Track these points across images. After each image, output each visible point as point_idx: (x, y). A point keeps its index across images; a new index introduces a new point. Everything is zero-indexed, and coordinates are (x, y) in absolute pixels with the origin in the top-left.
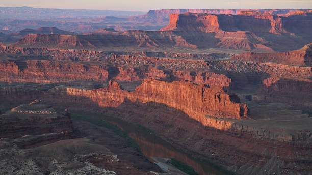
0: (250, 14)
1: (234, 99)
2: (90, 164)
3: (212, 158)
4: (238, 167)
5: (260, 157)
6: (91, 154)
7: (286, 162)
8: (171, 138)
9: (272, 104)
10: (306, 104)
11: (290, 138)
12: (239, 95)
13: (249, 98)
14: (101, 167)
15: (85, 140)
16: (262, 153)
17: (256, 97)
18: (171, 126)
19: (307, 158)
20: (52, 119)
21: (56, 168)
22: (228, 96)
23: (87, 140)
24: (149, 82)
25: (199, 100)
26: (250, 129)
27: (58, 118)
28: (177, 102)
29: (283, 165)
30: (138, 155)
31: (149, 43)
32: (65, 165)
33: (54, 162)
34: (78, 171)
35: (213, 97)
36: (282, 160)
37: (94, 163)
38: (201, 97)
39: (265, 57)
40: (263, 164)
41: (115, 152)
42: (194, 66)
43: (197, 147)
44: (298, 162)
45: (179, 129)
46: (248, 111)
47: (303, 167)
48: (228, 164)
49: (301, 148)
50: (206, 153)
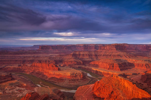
0: (59, 46)
1: (56, 66)
2: (17, 87)
3: (52, 82)
4: (58, 83)
5: (63, 80)
6: (18, 84)
7: (70, 81)
8: (41, 78)
9: (65, 67)
11: (70, 75)
12: (58, 65)
13: (60, 66)
14: (21, 87)
15: (16, 80)
17: (62, 65)
18: (41, 74)
19: (74, 79)
20: (6, 76)
21: (7, 89)
22: (55, 66)
23: (17, 80)
24: (34, 64)
25: (48, 67)
26: (60, 73)
27: (8, 75)
28: (42, 68)
30: (32, 83)
31: (34, 53)
32: (10, 88)
33: (6, 88)
34: (14, 90)
35: (51, 66)
37: (19, 87)
39: (63, 56)
40: (64, 82)
41: (25, 83)
42: (46, 59)
43: (47, 79)
44: (72, 80)
45: (43, 75)
46: (60, 69)
47: (74, 81)
48: (56, 83)
49: (73, 77)
50: (50, 80)
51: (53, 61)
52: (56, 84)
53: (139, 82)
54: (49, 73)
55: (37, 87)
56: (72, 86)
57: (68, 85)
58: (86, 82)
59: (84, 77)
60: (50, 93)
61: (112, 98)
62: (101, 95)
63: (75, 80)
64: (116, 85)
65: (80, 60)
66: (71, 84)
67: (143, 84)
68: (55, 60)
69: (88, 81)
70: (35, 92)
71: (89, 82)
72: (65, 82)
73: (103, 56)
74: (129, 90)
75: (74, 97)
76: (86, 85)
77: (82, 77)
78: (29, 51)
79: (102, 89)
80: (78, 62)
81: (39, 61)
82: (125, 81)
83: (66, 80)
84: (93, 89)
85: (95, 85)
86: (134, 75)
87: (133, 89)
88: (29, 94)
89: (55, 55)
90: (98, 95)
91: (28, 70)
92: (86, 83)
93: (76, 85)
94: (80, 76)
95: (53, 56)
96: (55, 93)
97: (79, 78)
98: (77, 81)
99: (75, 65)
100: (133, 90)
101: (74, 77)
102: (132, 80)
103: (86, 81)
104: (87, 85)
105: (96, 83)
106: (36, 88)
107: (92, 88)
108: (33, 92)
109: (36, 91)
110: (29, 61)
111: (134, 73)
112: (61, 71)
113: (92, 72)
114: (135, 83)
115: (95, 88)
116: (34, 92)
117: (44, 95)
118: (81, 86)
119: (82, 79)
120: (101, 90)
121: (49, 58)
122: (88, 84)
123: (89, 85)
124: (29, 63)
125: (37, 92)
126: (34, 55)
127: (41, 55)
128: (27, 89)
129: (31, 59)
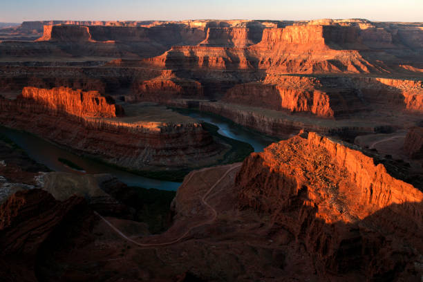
0: (118, 25)
1: (110, 101)
3: (95, 154)
4: (118, 159)
5: (135, 148)
7: (157, 150)
8: (56, 140)
9: (142, 103)
10: (169, 101)
11: (159, 130)
12: (114, 97)
13: (123, 99)
16: (137, 145)
17: (128, 98)
18: (55, 128)
19: (174, 145)
22: (104, 99)
24: (29, 90)
25: (79, 104)
26: (125, 125)
29: (155, 152)
31: (26, 53)
35: (91, 100)
36: (154, 149)
38: (80, 102)
40: (138, 154)
42: (70, 73)
43: (80, 145)
44: (167, 149)
45: (62, 131)
46: (123, 110)
47: (171, 153)
48: (109, 157)
49: (168, 138)
50: (89, 150)
51: (97, 81)
52: (110, 161)
53: (395, 156)
54: (83, 125)
55: (45, 173)
56: (167, 169)
57: (151, 165)
58: (213, 157)
59: (209, 139)
60: (92, 194)
61: (301, 210)
62: (265, 199)
63: (176, 149)
64: (317, 168)
65: (192, 78)
66: (162, 161)
67: (407, 165)
68: (104, 80)
69: (222, 154)
70: (40, 190)
71: (225, 157)
72: (141, 156)
73: (277, 64)
74: (358, 184)
75: (172, 204)
76: (215, 165)
77: (199, 138)
78: (8, 44)
79: (267, 180)
80: (186, 87)
81: (45, 80)
82: (348, 153)
83: (144, 148)
84: (238, 179)
85: (243, 166)
86: (382, 132)
87: (374, 180)
88: (18, 194)
89: (103, 59)
90: (253, 198)
91: (7, 114)
92: (213, 159)
93: (178, 167)
94: (193, 134)
95: (97, 63)
96: (108, 193)
97: (191, 143)
98: (181, 152)
99: (176, 98)
100: (374, 185)
101: (173, 138)
102: (374, 150)
103: (213, 153)
104: (219, 167)
105: (249, 161)
106: (40, 174)
107: (233, 177)
108: (32, 187)
109: (42, 186)
110: (8, 81)
111: (382, 127)
112: (126, 119)
113: (237, 121)
114: (382, 162)
115: (245, 176)
116: (34, 190)
117: (72, 199)
118: (198, 168)
119: (201, 147)
120: (265, 184)
121: (84, 71)
122: (220, 162)
123: (224, 166)
124: (12, 89)
125: (45, 189)
126: (27, 60)
127: (53, 60)
128: (9, 180)
129: (17, 73)
